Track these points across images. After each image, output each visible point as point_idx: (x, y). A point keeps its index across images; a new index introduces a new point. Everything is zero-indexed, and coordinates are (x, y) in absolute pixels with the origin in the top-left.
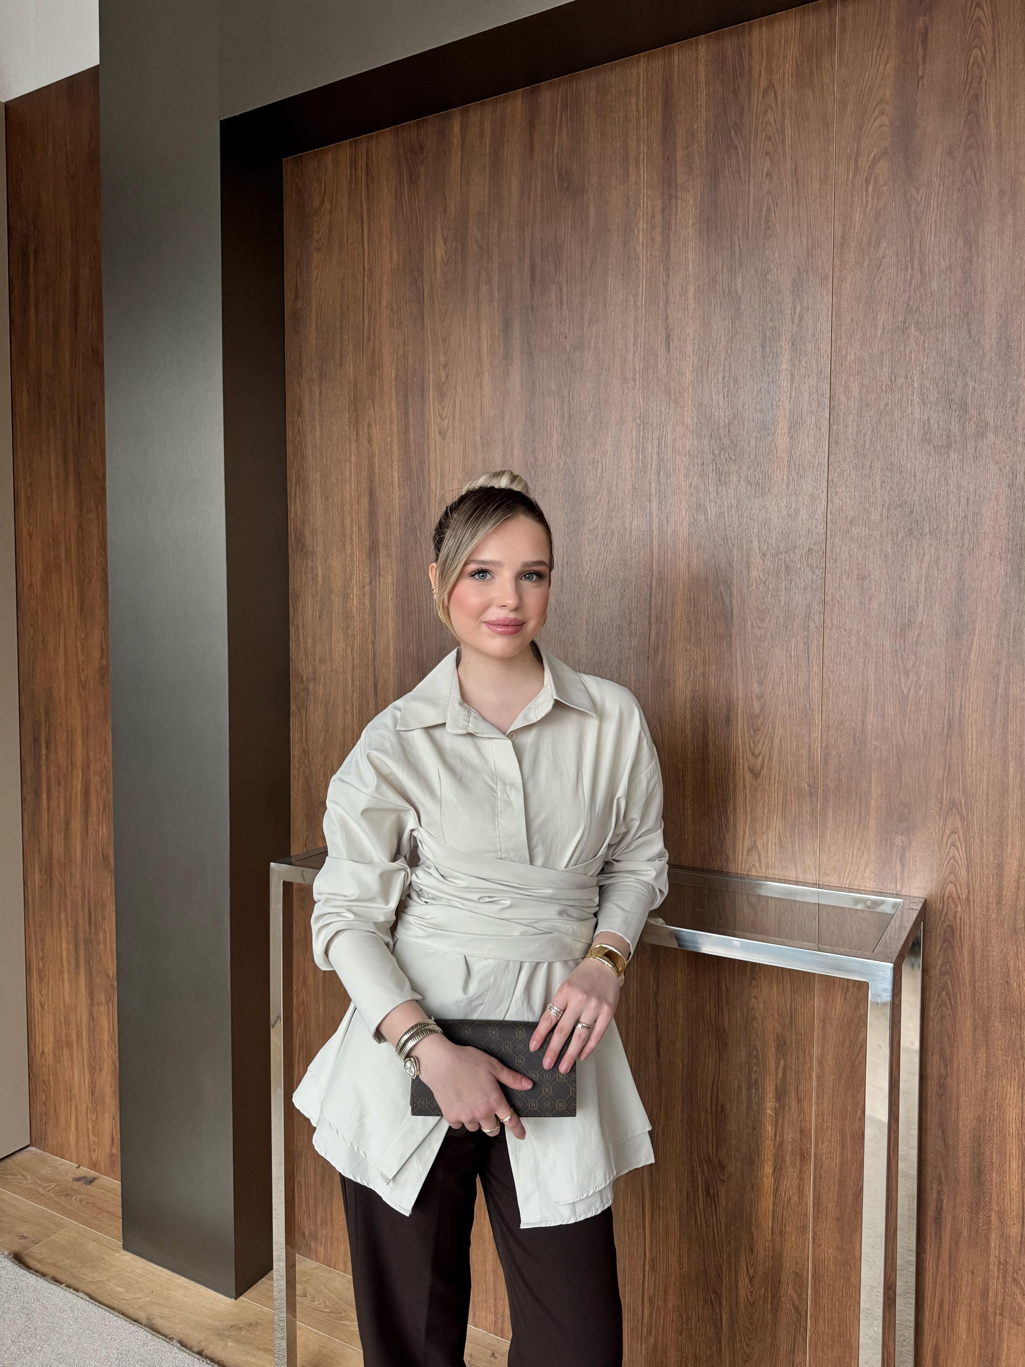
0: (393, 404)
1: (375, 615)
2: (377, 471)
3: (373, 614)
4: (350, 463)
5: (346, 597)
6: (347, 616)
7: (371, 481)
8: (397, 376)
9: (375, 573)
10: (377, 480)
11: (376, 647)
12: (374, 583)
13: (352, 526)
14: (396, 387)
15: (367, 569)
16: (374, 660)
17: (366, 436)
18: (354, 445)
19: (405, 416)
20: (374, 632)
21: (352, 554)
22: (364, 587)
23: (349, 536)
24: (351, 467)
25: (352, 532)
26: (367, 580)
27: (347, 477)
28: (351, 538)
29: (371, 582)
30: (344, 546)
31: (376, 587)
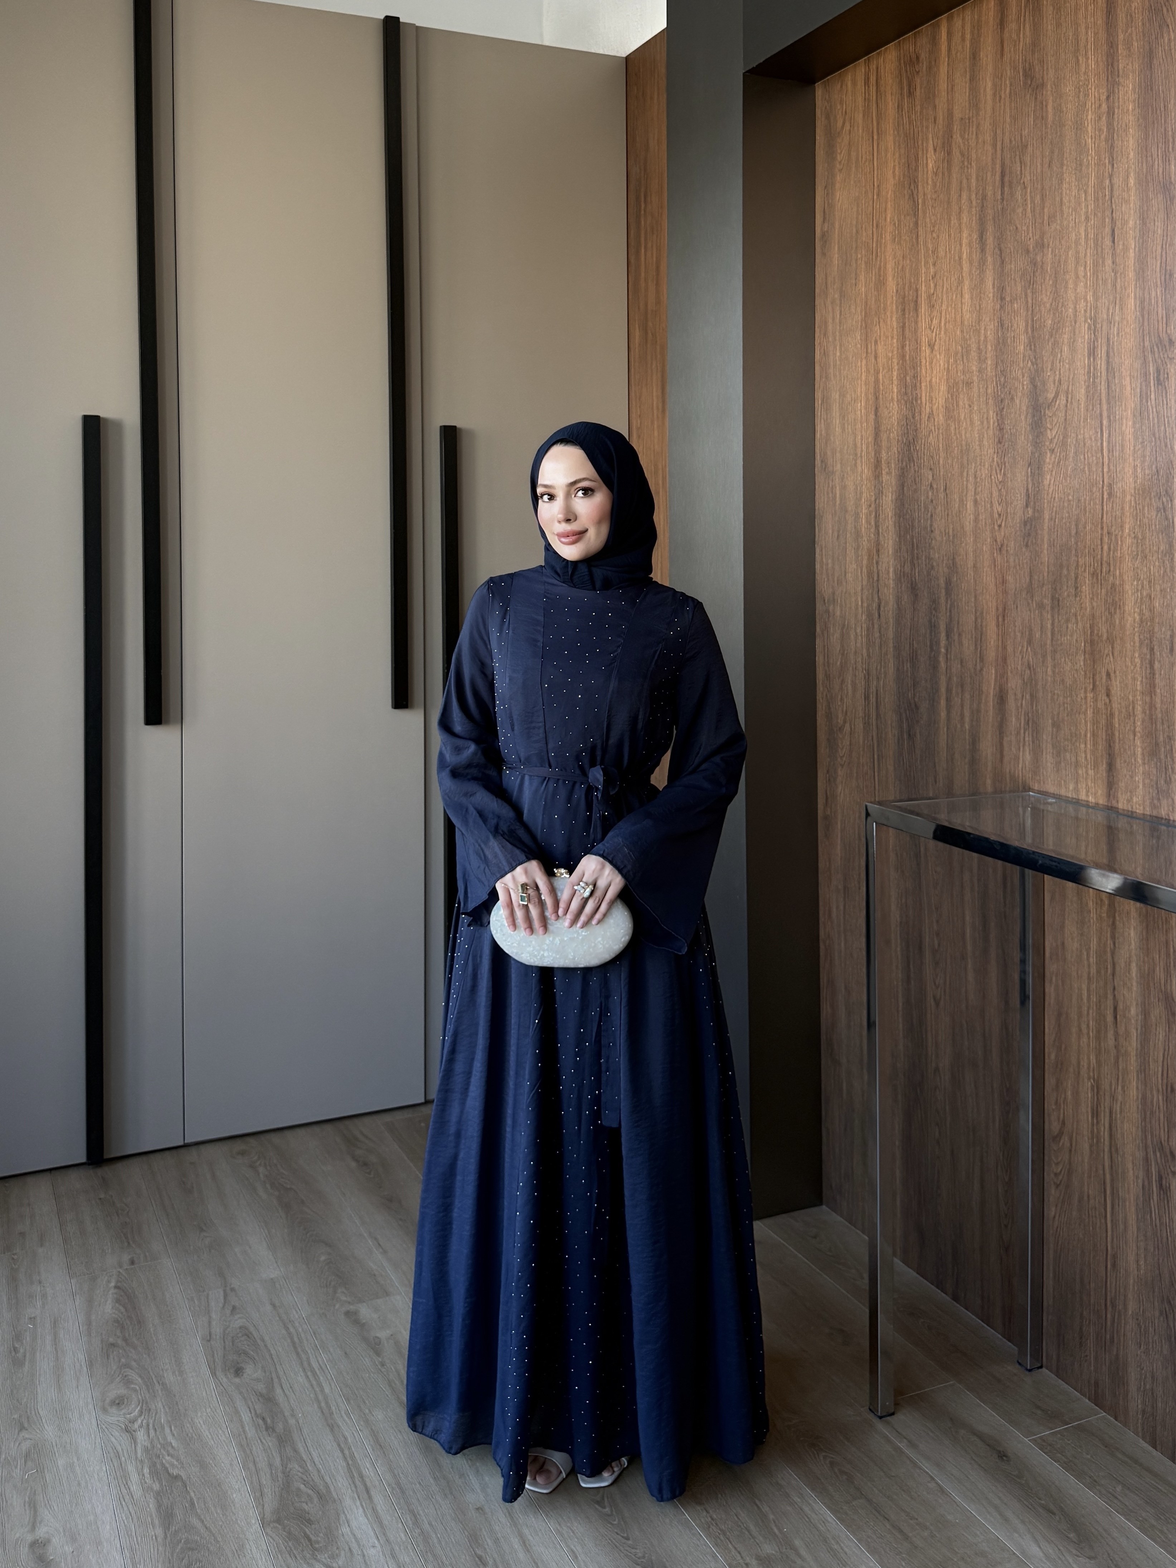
0: (894, 319)
1: (878, 534)
2: (881, 388)
3: (878, 533)
4: (861, 381)
5: (857, 516)
6: (858, 534)
7: (877, 398)
8: (897, 291)
9: (879, 494)
10: (881, 396)
11: (880, 568)
12: (877, 501)
13: (862, 444)
14: (897, 301)
15: (873, 488)
16: (878, 580)
17: (873, 353)
18: (864, 362)
19: (903, 330)
20: (878, 551)
21: (862, 472)
22: (870, 506)
23: (859, 455)
24: (861, 385)
25: (862, 451)
26: (873, 499)
27: (859, 394)
28: (861, 457)
29: (875, 500)
30: (856, 465)
31: (879, 505)
